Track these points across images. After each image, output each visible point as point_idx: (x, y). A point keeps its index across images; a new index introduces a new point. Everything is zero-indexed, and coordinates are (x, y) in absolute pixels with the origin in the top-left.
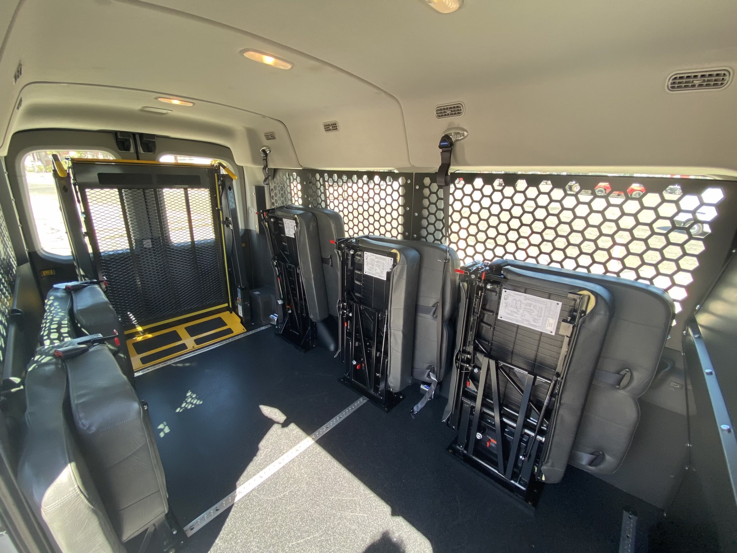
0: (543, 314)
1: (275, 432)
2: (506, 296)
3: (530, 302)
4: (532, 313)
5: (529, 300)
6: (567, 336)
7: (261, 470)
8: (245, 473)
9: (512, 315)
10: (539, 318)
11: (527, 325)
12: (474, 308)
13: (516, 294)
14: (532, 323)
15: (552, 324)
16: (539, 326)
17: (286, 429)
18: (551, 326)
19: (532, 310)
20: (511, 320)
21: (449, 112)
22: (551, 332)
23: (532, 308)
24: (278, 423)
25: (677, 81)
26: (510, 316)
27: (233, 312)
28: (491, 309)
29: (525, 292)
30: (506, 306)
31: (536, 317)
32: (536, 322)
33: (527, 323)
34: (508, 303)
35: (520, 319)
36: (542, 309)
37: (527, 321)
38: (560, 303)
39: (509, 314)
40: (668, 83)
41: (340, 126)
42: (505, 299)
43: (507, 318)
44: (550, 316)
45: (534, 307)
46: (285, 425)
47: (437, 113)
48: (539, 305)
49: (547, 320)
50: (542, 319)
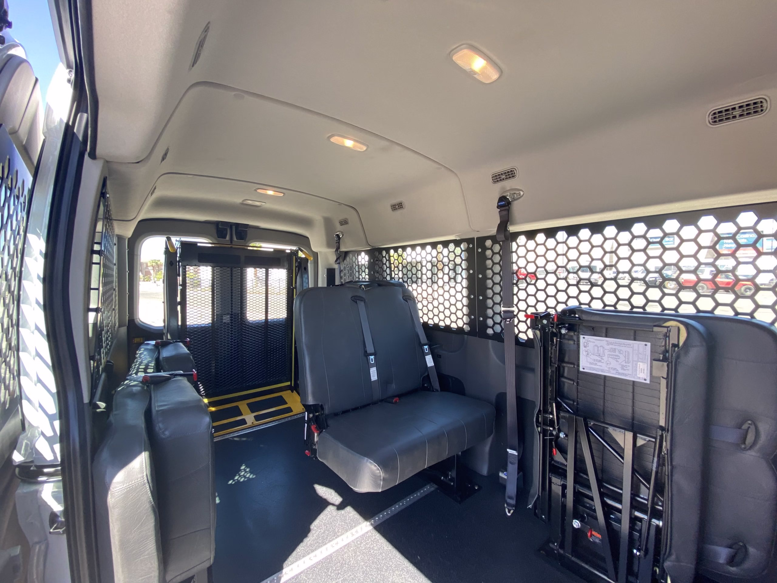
0: (631, 359)
1: (329, 512)
2: (585, 344)
3: (613, 347)
4: (618, 360)
5: (612, 345)
6: (663, 378)
7: (312, 552)
8: (294, 554)
9: (596, 364)
10: (628, 365)
11: (616, 374)
12: (551, 358)
13: (596, 340)
14: (621, 371)
15: (644, 369)
16: (629, 374)
17: (343, 512)
18: (644, 373)
19: (617, 356)
20: (596, 370)
21: (504, 177)
22: (645, 380)
23: (617, 353)
24: (333, 505)
25: (717, 115)
26: (592, 366)
27: (294, 391)
28: (571, 361)
29: (606, 336)
30: (588, 354)
31: (624, 363)
32: (625, 370)
33: (614, 372)
34: (589, 351)
35: (607, 369)
36: (628, 353)
37: (615, 369)
38: (649, 344)
39: (591, 363)
40: (708, 119)
41: (406, 204)
42: (585, 347)
43: (590, 368)
44: (640, 360)
45: (620, 351)
46: (341, 507)
47: (493, 180)
48: (623, 349)
49: (636, 365)
50: (630, 365)
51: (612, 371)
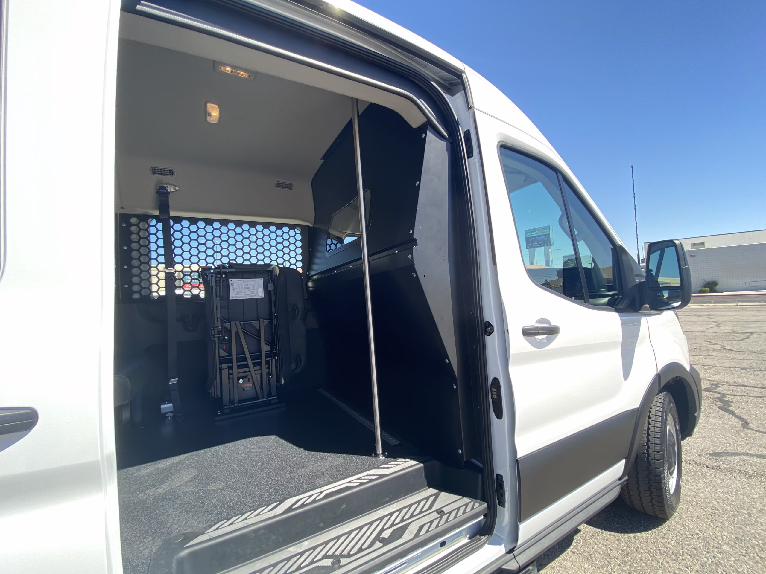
0: (255, 287)
3: (247, 283)
4: (249, 290)
6: (273, 290)
9: (238, 294)
13: (238, 281)
14: (250, 295)
15: (261, 292)
16: (254, 296)
20: (239, 297)
22: (262, 296)
23: (248, 286)
26: (236, 295)
29: (243, 278)
30: (234, 289)
31: (252, 291)
32: (253, 294)
33: (248, 296)
34: (234, 287)
35: (244, 295)
36: (253, 285)
37: (248, 294)
38: (262, 279)
39: (236, 294)
42: (232, 285)
43: (236, 297)
44: (259, 287)
48: (252, 283)
49: (258, 290)
50: (255, 290)
51: (247, 296)
